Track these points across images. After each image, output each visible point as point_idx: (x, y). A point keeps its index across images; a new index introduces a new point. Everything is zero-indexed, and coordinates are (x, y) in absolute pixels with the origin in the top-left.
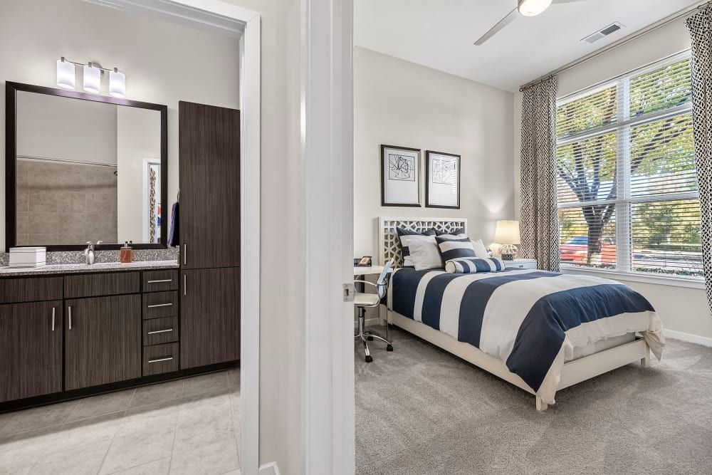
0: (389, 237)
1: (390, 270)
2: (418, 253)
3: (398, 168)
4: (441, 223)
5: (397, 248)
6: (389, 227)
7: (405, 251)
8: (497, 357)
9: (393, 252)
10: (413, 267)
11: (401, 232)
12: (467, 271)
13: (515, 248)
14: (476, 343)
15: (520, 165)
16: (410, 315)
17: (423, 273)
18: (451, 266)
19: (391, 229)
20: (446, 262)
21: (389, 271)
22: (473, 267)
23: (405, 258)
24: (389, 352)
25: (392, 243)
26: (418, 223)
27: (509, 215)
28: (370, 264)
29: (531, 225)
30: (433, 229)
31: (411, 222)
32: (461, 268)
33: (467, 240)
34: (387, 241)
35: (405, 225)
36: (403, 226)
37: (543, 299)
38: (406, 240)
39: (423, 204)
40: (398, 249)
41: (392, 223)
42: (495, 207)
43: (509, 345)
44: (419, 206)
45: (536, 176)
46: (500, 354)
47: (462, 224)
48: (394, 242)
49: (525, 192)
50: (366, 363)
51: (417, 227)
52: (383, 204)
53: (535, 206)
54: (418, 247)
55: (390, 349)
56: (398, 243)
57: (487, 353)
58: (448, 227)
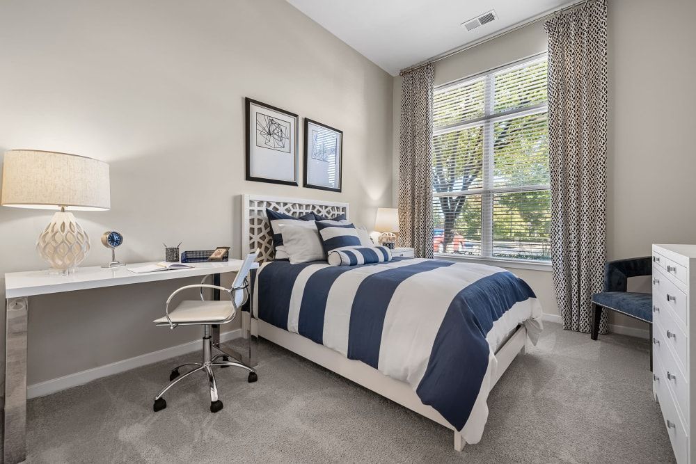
0: (256, 221)
1: (255, 265)
2: (295, 242)
3: (269, 134)
4: (321, 206)
5: (267, 236)
6: (256, 208)
7: (277, 240)
8: (403, 381)
9: (261, 241)
10: (287, 260)
11: (272, 216)
12: (354, 264)
13: (395, 236)
14: (373, 362)
15: (399, 151)
16: (283, 324)
17: (301, 266)
18: (335, 257)
19: (259, 211)
20: (329, 252)
21: (252, 268)
22: (361, 259)
23: (277, 248)
24: (252, 385)
25: (260, 230)
26: (294, 205)
27: (388, 203)
28: (225, 258)
29: (409, 213)
30: (312, 213)
31: (285, 204)
32: (347, 260)
33: (352, 226)
34: (253, 226)
35: (277, 206)
36: (275, 207)
37: (458, 297)
38: (278, 226)
39: (300, 182)
40: (268, 238)
41: (260, 203)
42: (375, 194)
43: (421, 365)
44: (295, 184)
45: (414, 163)
46: (408, 379)
47: (344, 209)
48: (263, 229)
49: (403, 180)
50: (212, 414)
51: (293, 210)
52: (248, 178)
53: (413, 194)
54: (292, 235)
55: (253, 378)
56: (268, 230)
57: (388, 376)
58: (328, 212)
